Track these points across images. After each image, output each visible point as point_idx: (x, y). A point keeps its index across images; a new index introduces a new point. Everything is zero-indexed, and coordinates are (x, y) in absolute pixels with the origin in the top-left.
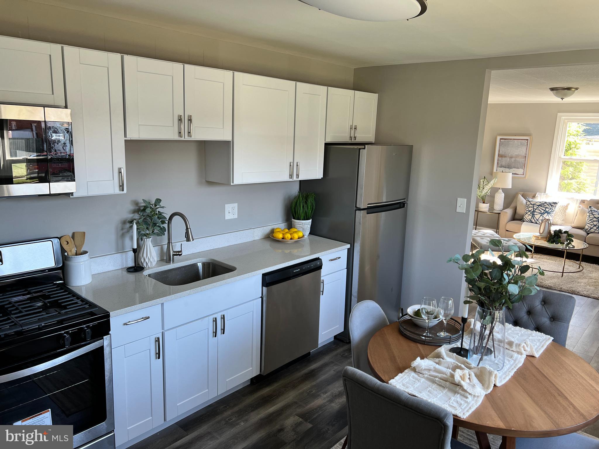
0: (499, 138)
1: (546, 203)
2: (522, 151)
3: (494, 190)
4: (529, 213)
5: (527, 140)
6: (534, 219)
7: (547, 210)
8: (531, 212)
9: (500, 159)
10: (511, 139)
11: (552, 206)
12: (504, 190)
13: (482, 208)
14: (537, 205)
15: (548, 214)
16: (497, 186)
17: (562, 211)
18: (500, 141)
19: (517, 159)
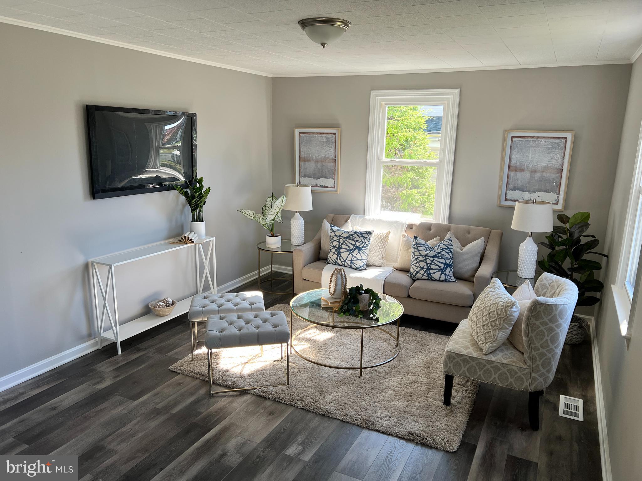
0: (297, 132)
1: (355, 233)
2: (328, 151)
3: (287, 215)
4: (333, 251)
5: (335, 134)
6: (340, 259)
7: (358, 244)
8: (336, 248)
9: (302, 164)
10: (313, 133)
11: (364, 237)
12: (303, 214)
13: (271, 244)
14: (344, 238)
15: (359, 250)
16: (290, 208)
17: (379, 244)
18: (300, 136)
19: (325, 164)
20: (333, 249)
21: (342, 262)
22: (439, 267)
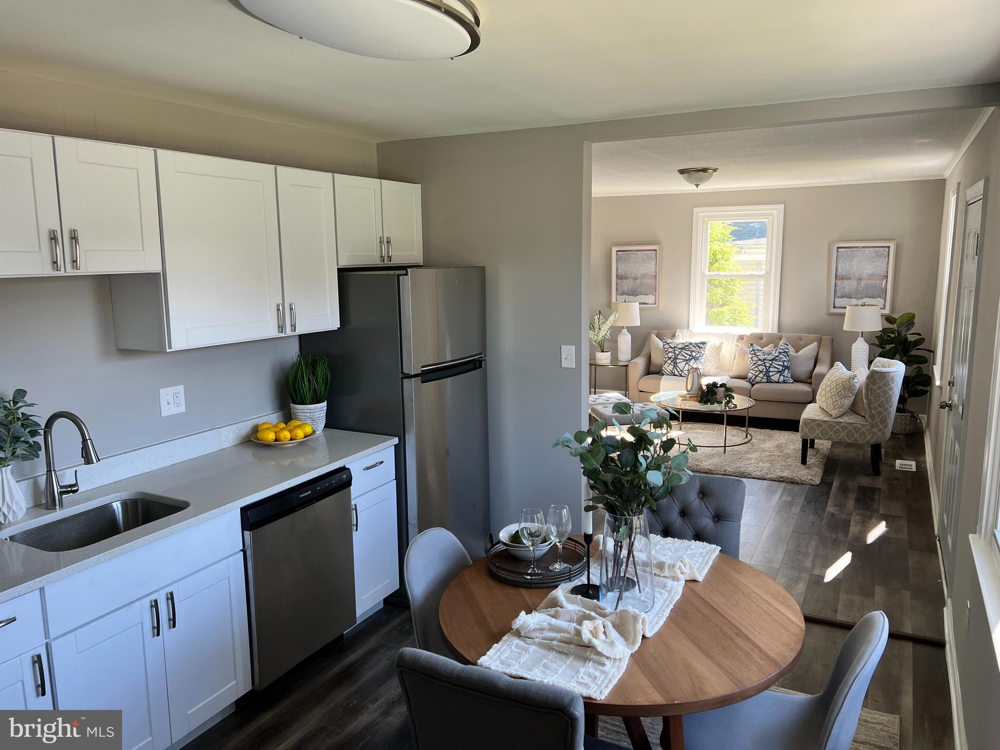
0: (614, 250)
1: (690, 344)
2: (649, 268)
3: (616, 331)
4: (669, 362)
5: (656, 250)
6: (677, 369)
7: (694, 354)
8: (672, 359)
9: (620, 281)
10: (632, 251)
11: (699, 347)
12: (630, 329)
13: (601, 360)
14: (680, 349)
15: (695, 360)
16: (619, 324)
17: (714, 354)
18: (617, 254)
19: (644, 281)
20: (668, 360)
21: (678, 372)
22: (778, 369)
